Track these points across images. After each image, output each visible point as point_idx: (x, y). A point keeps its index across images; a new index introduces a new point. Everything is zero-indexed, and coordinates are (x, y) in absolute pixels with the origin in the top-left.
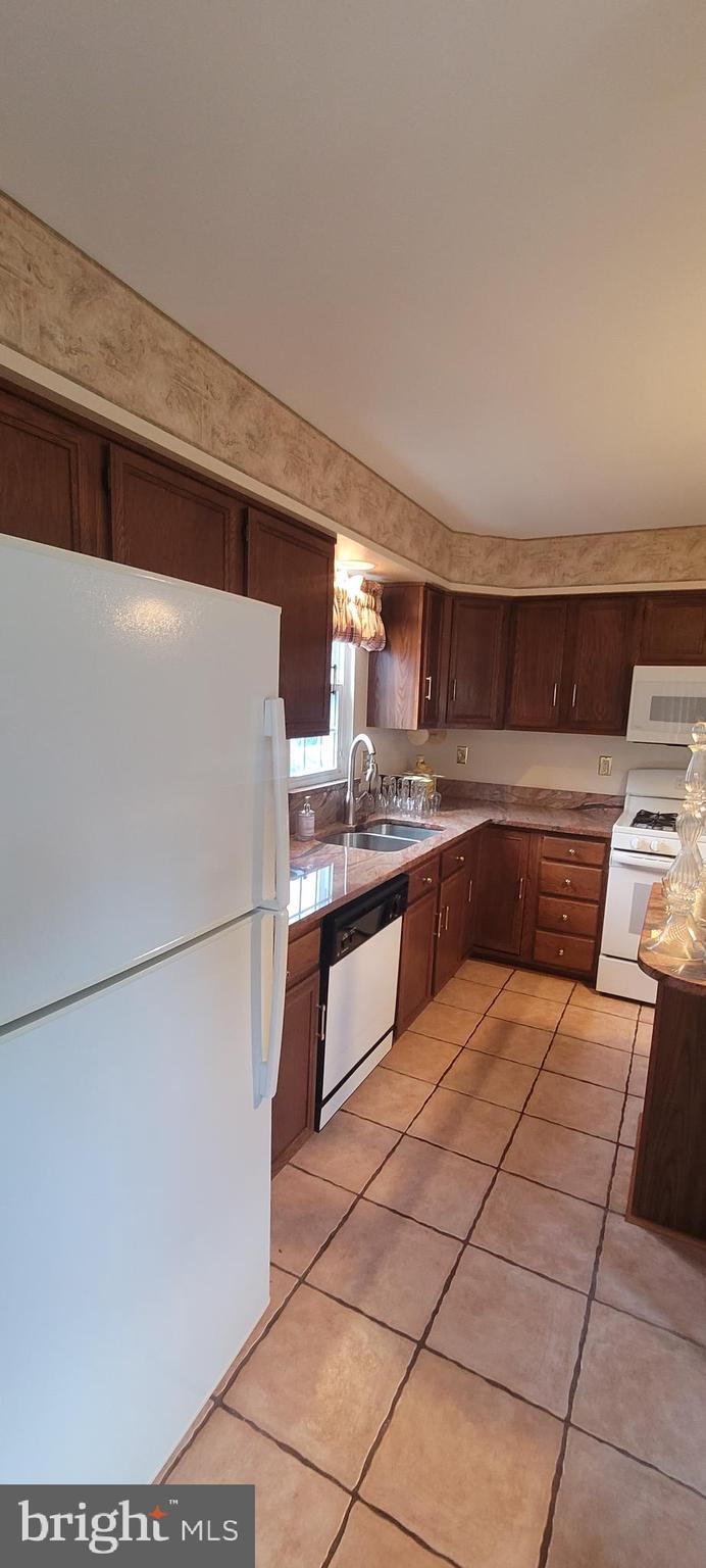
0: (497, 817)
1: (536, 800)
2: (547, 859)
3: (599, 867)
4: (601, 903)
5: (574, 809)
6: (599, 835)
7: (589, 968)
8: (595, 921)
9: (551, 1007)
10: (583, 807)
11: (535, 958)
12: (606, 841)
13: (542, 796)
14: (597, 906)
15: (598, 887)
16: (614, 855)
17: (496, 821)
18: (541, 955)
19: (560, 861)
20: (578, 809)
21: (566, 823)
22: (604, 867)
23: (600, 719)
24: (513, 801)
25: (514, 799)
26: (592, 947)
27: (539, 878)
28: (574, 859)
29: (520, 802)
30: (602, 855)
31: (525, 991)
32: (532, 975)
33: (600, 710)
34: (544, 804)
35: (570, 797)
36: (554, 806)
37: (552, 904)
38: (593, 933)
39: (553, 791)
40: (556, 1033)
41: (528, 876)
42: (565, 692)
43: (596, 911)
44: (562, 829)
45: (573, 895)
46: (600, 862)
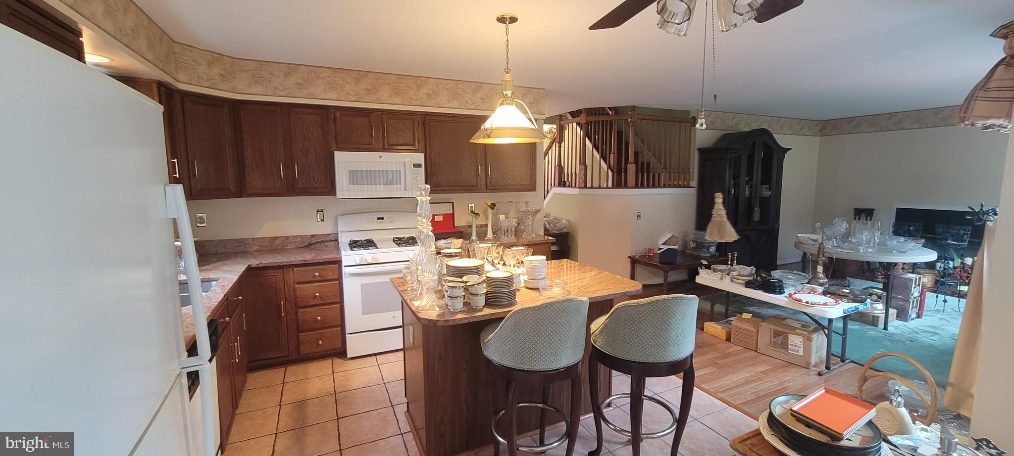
0: (254, 262)
1: (274, 245)
2: (298, 283)
3: (336, 280)
4: (341, 302)
5: (305, 247)
6: (333, 260)
7: (340, 346)
8: (339, 314)
9: (324, 380)
10: (310, 244)
11: (302, 353)
12: (338, 262)
13: (278, 242)
14: (339, 305)
15: (338, 293)
16: (345, 270)
17: (254, 266)
18: (305, 349)
19: (308, 282)
20: (307, 246)
21: (308, 257)
22: (340, 279)
23: (317, 185)
24: (255, 249)
25: (256, 248)
26: (340, 332)
27: (295, 298)
28: (318, 279)
29: (261, 249)
30: (337, 273)
31: (301, 378)
32: (299, 365)
33: (316, 180)
34: (280, 247)
35: (300, 239)
36: (289, 247)
37: (307, 314)
38: (339, 323)
39: (286, 237)
40: (335, 393)
41: (286, 299)
42: (289, 169)
43: (339, 308)
44: (308, 260)
45: (321, 303)
46: (336, 277)
